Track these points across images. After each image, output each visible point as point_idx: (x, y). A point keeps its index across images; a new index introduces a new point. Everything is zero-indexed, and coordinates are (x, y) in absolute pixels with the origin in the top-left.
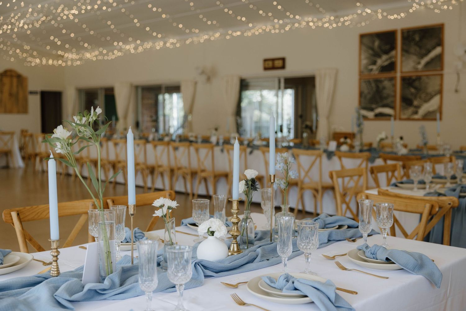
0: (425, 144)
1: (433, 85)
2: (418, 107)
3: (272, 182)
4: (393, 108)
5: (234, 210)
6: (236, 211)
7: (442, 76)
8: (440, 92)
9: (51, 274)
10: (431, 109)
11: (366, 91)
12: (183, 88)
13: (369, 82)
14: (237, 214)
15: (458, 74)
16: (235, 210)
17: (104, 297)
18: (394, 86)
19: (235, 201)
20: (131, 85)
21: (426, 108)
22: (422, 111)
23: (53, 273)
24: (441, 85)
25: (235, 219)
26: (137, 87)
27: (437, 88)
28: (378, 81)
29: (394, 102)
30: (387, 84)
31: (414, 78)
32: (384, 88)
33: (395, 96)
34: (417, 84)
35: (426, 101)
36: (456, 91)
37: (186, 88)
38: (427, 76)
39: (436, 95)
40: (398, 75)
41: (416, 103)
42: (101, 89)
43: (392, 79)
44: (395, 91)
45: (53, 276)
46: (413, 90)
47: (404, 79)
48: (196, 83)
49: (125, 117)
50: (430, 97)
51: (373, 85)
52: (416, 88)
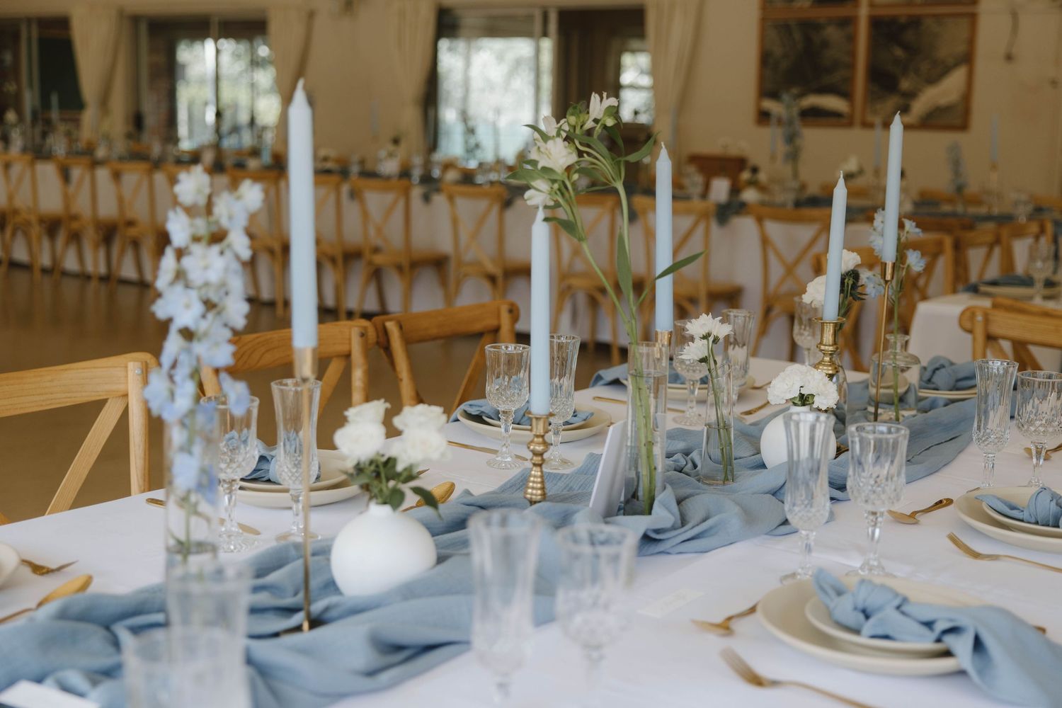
0: (960, 189)
1: (949, 41)
2: (911, 95)
3: (887, 279)
4: (846, 95)
5: (826, 345)
6: (831, 348)
7: (973, 18)
8: (967, 58)
9: (528, 496)
10: (943, 101)
11: (778, 51)
12: (273, 27)
13: (784, 28)
14: (831, 354)
15: (1015, 16)
16: (830, 346)
17: (661, 547)
18: (852, 39)
19: (830, 323)
20: (121, 14)
21: (930, 97)
22: (920, 106)
23: (532, 494)
24: (971, 42)
25: (827, 366)
26: (135, 20)
27: (961, 48)
28: (809, 27)
29: (850, 80)
30: (832, 33)
31: (903, 20)
32: (825, 44)
33: (852, 66)
34: (909, 36)
35: (933, 80)
36: (1009, 58)
37: (285, 27)
38: (935, 16)
39: (956, 65)
40: (864, 12)
41: (905, 84)
42: (29, 20)
43: (847, 23)
44: (853, 54)
45: (533, 500)
46: (899, 52)
47: (876, 23)
48: (311, 15)
49: (104, 102)
50: (939, 72)
51: (797, 36)
52: (906, 47)
